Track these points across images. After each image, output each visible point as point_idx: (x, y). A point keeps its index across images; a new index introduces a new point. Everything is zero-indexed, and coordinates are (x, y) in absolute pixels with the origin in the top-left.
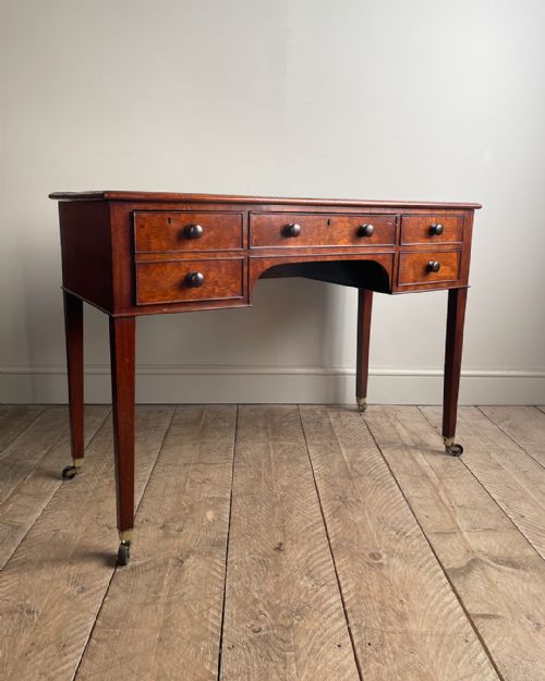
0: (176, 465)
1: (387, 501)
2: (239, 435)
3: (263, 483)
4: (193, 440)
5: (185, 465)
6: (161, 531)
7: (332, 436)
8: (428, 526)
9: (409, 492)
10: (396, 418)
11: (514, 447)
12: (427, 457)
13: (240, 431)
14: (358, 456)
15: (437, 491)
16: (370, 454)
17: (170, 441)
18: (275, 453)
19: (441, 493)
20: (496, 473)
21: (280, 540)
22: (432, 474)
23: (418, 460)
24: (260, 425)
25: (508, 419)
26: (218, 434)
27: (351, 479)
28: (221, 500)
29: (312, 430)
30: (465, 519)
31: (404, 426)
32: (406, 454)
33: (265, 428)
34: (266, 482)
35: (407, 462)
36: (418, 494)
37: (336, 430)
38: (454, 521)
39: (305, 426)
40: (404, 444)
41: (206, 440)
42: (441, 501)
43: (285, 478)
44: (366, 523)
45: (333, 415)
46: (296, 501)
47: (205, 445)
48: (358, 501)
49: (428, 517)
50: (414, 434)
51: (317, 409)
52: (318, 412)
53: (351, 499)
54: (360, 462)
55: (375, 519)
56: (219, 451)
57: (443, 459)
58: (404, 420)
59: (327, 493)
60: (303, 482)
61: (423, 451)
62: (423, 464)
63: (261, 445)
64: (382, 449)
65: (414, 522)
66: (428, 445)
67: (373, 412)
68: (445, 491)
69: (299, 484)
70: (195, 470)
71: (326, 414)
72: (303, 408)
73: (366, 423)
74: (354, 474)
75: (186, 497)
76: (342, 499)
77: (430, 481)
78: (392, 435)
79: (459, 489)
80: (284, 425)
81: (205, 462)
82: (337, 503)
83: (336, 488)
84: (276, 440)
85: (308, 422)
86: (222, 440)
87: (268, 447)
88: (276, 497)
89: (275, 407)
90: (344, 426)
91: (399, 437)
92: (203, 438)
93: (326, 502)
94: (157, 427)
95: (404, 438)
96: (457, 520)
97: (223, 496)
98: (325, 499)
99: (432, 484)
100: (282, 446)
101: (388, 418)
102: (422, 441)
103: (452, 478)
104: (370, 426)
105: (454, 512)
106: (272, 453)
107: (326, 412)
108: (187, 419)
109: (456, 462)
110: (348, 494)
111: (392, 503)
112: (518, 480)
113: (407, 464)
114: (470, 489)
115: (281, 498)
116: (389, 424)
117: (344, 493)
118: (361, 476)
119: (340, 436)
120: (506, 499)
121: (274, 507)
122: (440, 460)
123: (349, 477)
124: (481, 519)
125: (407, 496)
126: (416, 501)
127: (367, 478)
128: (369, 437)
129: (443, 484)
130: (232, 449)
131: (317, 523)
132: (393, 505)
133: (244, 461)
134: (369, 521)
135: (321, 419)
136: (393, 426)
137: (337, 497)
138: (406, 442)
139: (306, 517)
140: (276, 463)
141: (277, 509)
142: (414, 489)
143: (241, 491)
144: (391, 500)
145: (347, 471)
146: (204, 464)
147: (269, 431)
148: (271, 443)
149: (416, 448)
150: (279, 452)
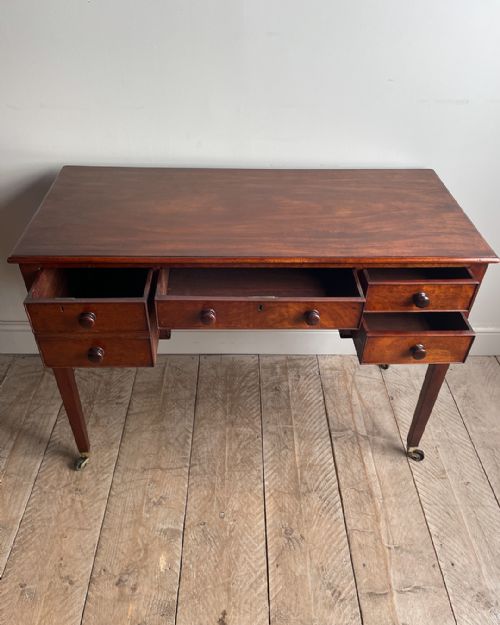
0: (135, 471)
1: (330, 536)
2: (198, 415)
3: (215, 503)
4: (154, 422)
5: (144, 470)
6: (117, 589)
7: (288, 418)
8: (363, 581)
9: (351, 522)
10: (353, 382)
11: (462, 436)
12: (377, 456)
13: (199, 407)
14: (310, 454)
15: (377, 520)
16: (321, 453)
17: (131, 427)
18: (230, 449)
19: (382, 524)
20: (438, 485)
21: (224, 607)
22: (377, 490)
23: (367, 464)
24: (219, 394)
25: (464, 383)
26: (177, 412)
27: (299, 498)
28: (173, 533)
29: (269, 404)
30: (399, 570)
31: (360, 398)
32: (357, 452)
33: (224, 401)
34: (219, 504)
35: (356, 467)
36: (359, 526)
37: (292, 404)
38: (387, 573)
39: (263, 396)
40: (356, 432)
41: (166, 424)
42: (380, 539)
43: (237, 495)
44: (306, 576)
45: (292, 375)
46: (244, 538)
47: (163, 434)
48: (302, 537)
49: (364, 565)
50: (368, 411)
51: (277, 363)
52: (278, 370)
53: (296, 534)
54: (311, 466)
55: (315, 570)
56: (176, 444)
57: (391, 461)
58: (361, 384)
59: (274, 522)
60: (253, 502)
61: (374, 444)
62: (371, 469)
63: (218, 433)
64: (334, 443)
65: (351, 574)
66: (379, 434)
67: (332, 369)
68: (386, 520)
69: (249, 506)
70: (153, 481)
71: (286, 374)
72: (264, 361)
73: (323, 390)
74: (303, 489)
75: (141, 530)
76: (288, 533)
77: (374, 501)
78: (346, 414)
79: (400, 516)
80: (243, 394)
81: (163, 466)
82: (283, 541)
83: (283, 514)
84: (232, 423)
85: (266, 389)
86: (180, 424)
87: (225, 438)
88: (225, 529)
89: (237, 358)
90: (301, 397)
91: (353, 418)
92: (162, 420)
93: (272, 539)
94: (119, 397)
95: (357, 420)
96: (391, 572)
97: (177, 527)
98: (271, 533)
99: (375, 507)
100: (237, 435)
101: (346, 380)
102: (374, 425)
103: (395, 495)
104: (327, 397)
105: (390, 558)
106: (227, 448)
107: (285, 369)
108: (148, 383)
109: (403, 465)
110: (294, 525)
111: (333, 542)
112: (458, 499)
113: (355, 470)
114: (409, 516)
115: (230, 532)
116: (345, 393)
117: (290, 524)
118: (309, 491)
119: (296, 416)
120: (442, 534)
121: (223, 548)
122: (387, 462)
123: (297, 494)
124: (413, 572)
125: (349, 528)
126: (356, 539)
127: (314, 496)
128: (324, 417)
129: (385, 507)
130: (190, 441)
131: (260, 577)
132: (334, 545)
133: (200, 464)
134: (309, 574)
135: (279, 383)
136: (349, 396)
137: (283, 530)
138: (359, 428)
139: (251, 566)
140: (230, 467)
141: (225, 552)
142: (357, 517)
143: (193, 518)
144: (334, 536)
145: (297, 482)
146: (162, 469)
147: (227, 406)
148: (227, 430)
149: (366, 438)
150: (234, 446)
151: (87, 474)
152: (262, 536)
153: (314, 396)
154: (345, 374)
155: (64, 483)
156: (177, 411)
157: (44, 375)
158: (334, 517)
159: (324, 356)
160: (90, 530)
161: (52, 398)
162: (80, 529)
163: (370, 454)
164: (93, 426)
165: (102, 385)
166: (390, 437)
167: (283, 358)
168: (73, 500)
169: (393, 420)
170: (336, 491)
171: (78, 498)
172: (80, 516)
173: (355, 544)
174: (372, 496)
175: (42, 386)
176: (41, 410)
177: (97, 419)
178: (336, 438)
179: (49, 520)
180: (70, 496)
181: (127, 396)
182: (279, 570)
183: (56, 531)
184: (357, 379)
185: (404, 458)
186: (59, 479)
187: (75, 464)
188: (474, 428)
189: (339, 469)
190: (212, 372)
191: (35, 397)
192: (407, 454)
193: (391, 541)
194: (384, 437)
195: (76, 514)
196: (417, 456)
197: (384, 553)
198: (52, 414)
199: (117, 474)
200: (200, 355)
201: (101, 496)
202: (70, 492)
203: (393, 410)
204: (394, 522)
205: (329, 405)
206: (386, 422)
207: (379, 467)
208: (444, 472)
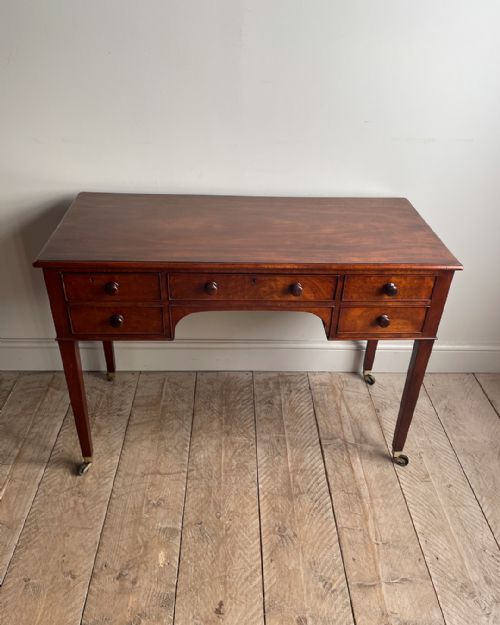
0: (135, 476)
1: (321, 533)
2: (196, 426)
3: (212, 505)
4: (153, 432)
5: (144, 475)
6: (118, 582)
7: (280, 428)
8: (352, 574)
9: (341, 521)
10: (342, 396)
11: (445, 445)
12: (365, 461)
13: (196, 418)
14: (302, 460)
15: (366, 519)
16: (312, 458)
17: (132, 435)
18: (226, 456)
19: (371, 523)
20: (422, 488)
21: (221, 598)
22: (365, 492)
23: (355, 468)
24: (215, 407)
25: (446, 397)
27: (291, 500)
28: (173, 531)
29: (263, 415)
30: (387, 564)
32: (345, 457)
33: (220, 413)
34: (215, 505)
35: (346, 471)
36: (349, 524)
37: (285, 416)
38: (376, 567)
39: (257, 408)
40: (345, 440)
41: (165, 433)
42: (368, 535)
43: (233, 497)
44: (299, 570)
45: (284, 390)
46: (240, 536)
47: (163, 442)
48: (295, 535)
49: (354, 560)
50: (355, 422)
51: (270, 379)
52: (271, 385)
53: (289, 531)
54: (302, 471)
55: (307, 564)
56: (175, 451)
57: (378, 466)
58: (349, 398)
59: (269, 521)
60: (248, 503)
61: (361, 451)
62: (360, 473)
63: (214, 442)
64: (324, 449)
65: (341, 568)
66: (366, 441)
67: (321, 384)
68: (374, 519)
69: (244, 507)
70: (152, 484)
71: (278, 388)
72: (258, 378)
73: (314, 403)
74: (295, 491)
75: (141, 528)
76: (281, 531)
77: (362, 502)
78: (335, 424)
79: (386, 515)
80: (238, 407)
81: (162, 471)
82: (276, 538)
83: (277, 514)
84: (228, 433)
85: (260, 402)
86: (179, 434)
87: (221, 445)
88: (222, 528)
89: (232, 375)
90: (292, 410)
91: (342, 428)
92: (161, 430)
93: (266, 537)
94: (120, 410)
95: (346, 430)
96: (379, 565)
97: (175, 526)
98: (265, 532)
99: (364, 507)
100: (233, 443)
101: (335, 394)
102: (362, 434)
103: (382, 496)
104: (317, 410)
105: (378, 553)
106: (223, 455)
107: (278, 385)
108: (148, 397)
109: (389, 469)
110: (287, 524)
111: (324, 538)
112: (441, 500)
113: (344, 474)
114: (396, 515)
115: (226, 531)
116: (334, 406)
117: (284, 522)
118: (301, 493)
119: (288, 426)
120: (426, 531)
121: (219, 544)
122: (375, 467)
123: (290, 496)
124: (400, 564)
125: (339, 526)
126: (347, 536)
127: (306, 498)
128: (315, 426)
129: (372, 507)
130: (187, 449)
131: (255, 571)
132: (325, 542)
133: (198, 470)
134: (301, 568)
135: (272, 397)
136: (338, 409)
137: (277, 529)
138: (347, 437)
139: (246, 561)
140: (226, 472)
141: (221, 548)
142: (346, 516)
143: (191, 517)
144: (325, 533)
145: (290, 485)
146: (160, 474)
147: (223, 418)
148: (223, 439)
149: (355, 446)
150: (230, 453)
151: (89, 479)
152: (256, 535)
153: (305, 408)
154: (334, 388)
155: (67, 487)
156: (175, 422)
157: (48, 390)
158: (325, 517)
159: (314, 373)
160: (92, 529)
161: (56, 410)
162: (83, 528)
163: (358, 460)
164: (96, 435)
165: (104, 399)
166: (377, 445)
167: (276, 375)
168: (76, 502)
169: (379, 430)
170: (327, 494)
171: (80, 501)
172: (83, 517)
173: (344, 541)
174: (360, 497)
175: (46, 400)
176: (45, 421)
177: (99, 428)
178: (326, 446)
179: (53, 520)
180: (73, 498)
181: (127, 409)
182: (273, 565)
183: (59, 530)
184: (345, 393)
185: (390, 464)
186: (62, 484)
187: (78, 469)
188: (455, 437)
189: (329, 473)
190: (209, 387)
191: (39, 410)
192: (393, 460)
193: (379, 538)
194: (371, 445)
195: (79, 514)
196: (402, 461)
197: (373, 548)
198: (55, 425)
199: (118, 479)
200: (197, 372)
201: (102, 499)
202: (73, 495)
203: (379, 422)
204: (382, 521)
205: (319, 417)
206: (373, 432)
207: (366, 471)
208: (427, 476)
